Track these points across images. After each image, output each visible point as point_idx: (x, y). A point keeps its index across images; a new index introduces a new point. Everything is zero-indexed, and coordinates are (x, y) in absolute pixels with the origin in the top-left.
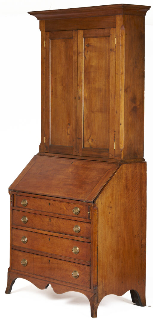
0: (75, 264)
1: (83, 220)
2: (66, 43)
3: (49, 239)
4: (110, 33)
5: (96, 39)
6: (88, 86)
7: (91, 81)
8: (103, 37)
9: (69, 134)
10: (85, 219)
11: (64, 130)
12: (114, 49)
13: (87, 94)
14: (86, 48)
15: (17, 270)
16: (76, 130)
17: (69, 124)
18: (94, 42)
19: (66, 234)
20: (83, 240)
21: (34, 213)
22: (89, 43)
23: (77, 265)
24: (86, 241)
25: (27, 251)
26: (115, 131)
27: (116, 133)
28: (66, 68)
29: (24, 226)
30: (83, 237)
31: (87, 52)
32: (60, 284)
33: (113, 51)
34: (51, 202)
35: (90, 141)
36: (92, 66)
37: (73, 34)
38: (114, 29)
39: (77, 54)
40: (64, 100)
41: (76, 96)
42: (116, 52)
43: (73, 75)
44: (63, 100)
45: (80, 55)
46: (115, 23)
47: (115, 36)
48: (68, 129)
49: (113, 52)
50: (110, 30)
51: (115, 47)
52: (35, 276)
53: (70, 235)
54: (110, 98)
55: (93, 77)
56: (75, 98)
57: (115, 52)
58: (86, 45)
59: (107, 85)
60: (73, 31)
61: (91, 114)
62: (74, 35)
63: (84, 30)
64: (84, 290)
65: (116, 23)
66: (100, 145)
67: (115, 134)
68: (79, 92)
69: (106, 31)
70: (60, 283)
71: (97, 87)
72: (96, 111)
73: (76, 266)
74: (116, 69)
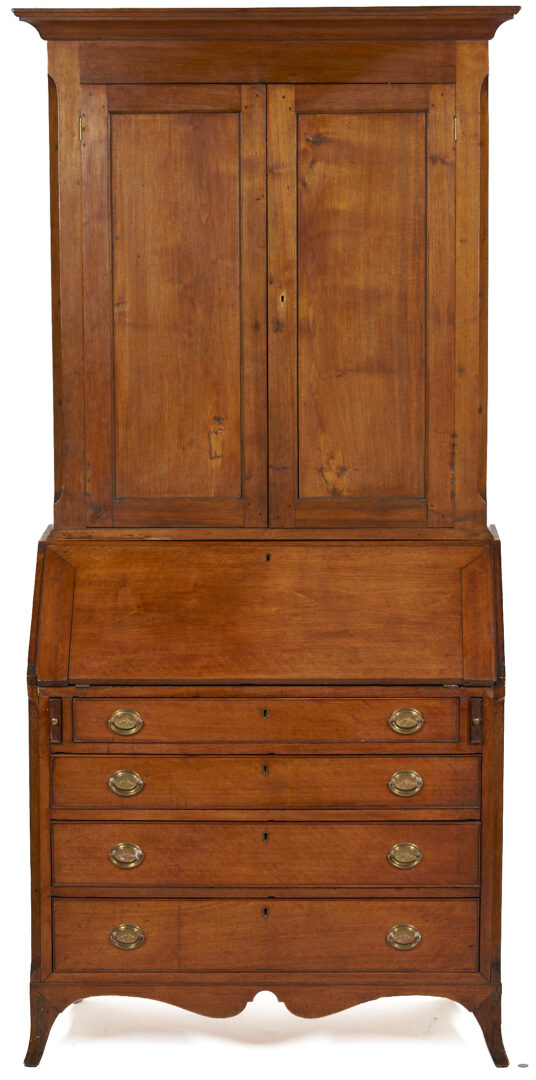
0: (399, 903)
1: (441, 748)
2: (195, 128)
3: (262, 837)
4: (427, 101)
5: (354, 117)
6: (319, 284)
7: (331, 263)
8: (394, 111)
9: (219, 453)
10: (454, 745)
11: (191, 443)
12: (446, 157)
13: (311, 311)
14: (305, 151)
15: (84, 971)
16: (264, 439)
17: (218, 419)
18: (342, 128)
19: (352, 806)
20: (443, 815)
21: (177, 752)
22: (321, 130)
23: (408, 903)
24: (457, 818)
25: (144, 892)
26: (457, 432)
27: (457, 441)
28: (200, 219)
29: (123, 808)
30: (439, 806)
31: (314, 162)
32: (323, 985)
33: (443, 162)
34: (270, 704)
35: (330, 476)
36: (336, 212)
37: (240, 98)
38: (448, 87)
39: (262, 169)
40: (190, 335)
41: (262, 319)
42: (460, 165)
43: (245, 246)
44: (186, 335)
45: (280, 174)
46: (454, 66)
47: (451, 111)
48: (213, 436)
49: (445, 167)
50: (427, 92)
51: (454, 149)
52: (191, 978)
53: (370, 807)
54: (431, 323)
55: (341, 251)
56: (256, 327)
57: (454, 165)
58: (308, 140)
59: (410, 278)
60: (243, 86)
61: (334, 379)
62: (245, 102)
63: (299, 87)
64: (446, 984)
65: (458, 66)
66: (381, 484)
67: (454, 445)
68: (275, 305)
69: (411, 93)
70: (325, 980)
71: (361, 285)
72: (358, 370)
73: (404, 908)
74: (458, 224)
